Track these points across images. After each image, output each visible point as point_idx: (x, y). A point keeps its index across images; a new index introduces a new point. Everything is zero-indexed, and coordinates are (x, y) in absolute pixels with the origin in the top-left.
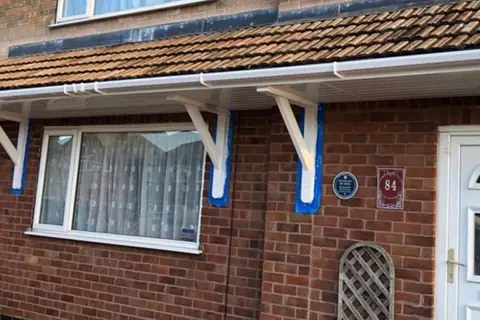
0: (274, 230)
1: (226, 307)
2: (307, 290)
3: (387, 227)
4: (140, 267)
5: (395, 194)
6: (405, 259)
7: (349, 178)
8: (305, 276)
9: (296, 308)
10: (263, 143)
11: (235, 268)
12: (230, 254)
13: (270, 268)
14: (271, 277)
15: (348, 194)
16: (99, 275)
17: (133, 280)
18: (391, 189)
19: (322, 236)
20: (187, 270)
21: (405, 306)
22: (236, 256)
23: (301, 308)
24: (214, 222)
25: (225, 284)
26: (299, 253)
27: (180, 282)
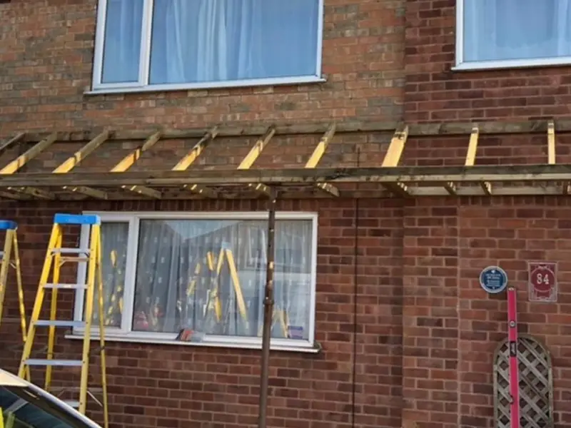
0: (414, 324)
1: (353, 406)
2: (456, 384)
3: (542, 319)
4: (238, 370)
5: (547, 287)
6: (562, 349)
7: (497, 272)
8: (452, 370)
9: (444, 402)
10: (389, 235)
11: (362, 366)
12: (355, 351)
13: (411, 363)
14: (412, 372)
15: (496, 288)
16: (180, 381)
17: (227, 384)
18: (544, 283)
19: (470, 330)
20: (301, 370)
21: (563, 392)
22: (362, 352)
23: (450, 402)
24: (332, 318)
25: (351, 382)
26: (444, 348)
27: (291, 383)
